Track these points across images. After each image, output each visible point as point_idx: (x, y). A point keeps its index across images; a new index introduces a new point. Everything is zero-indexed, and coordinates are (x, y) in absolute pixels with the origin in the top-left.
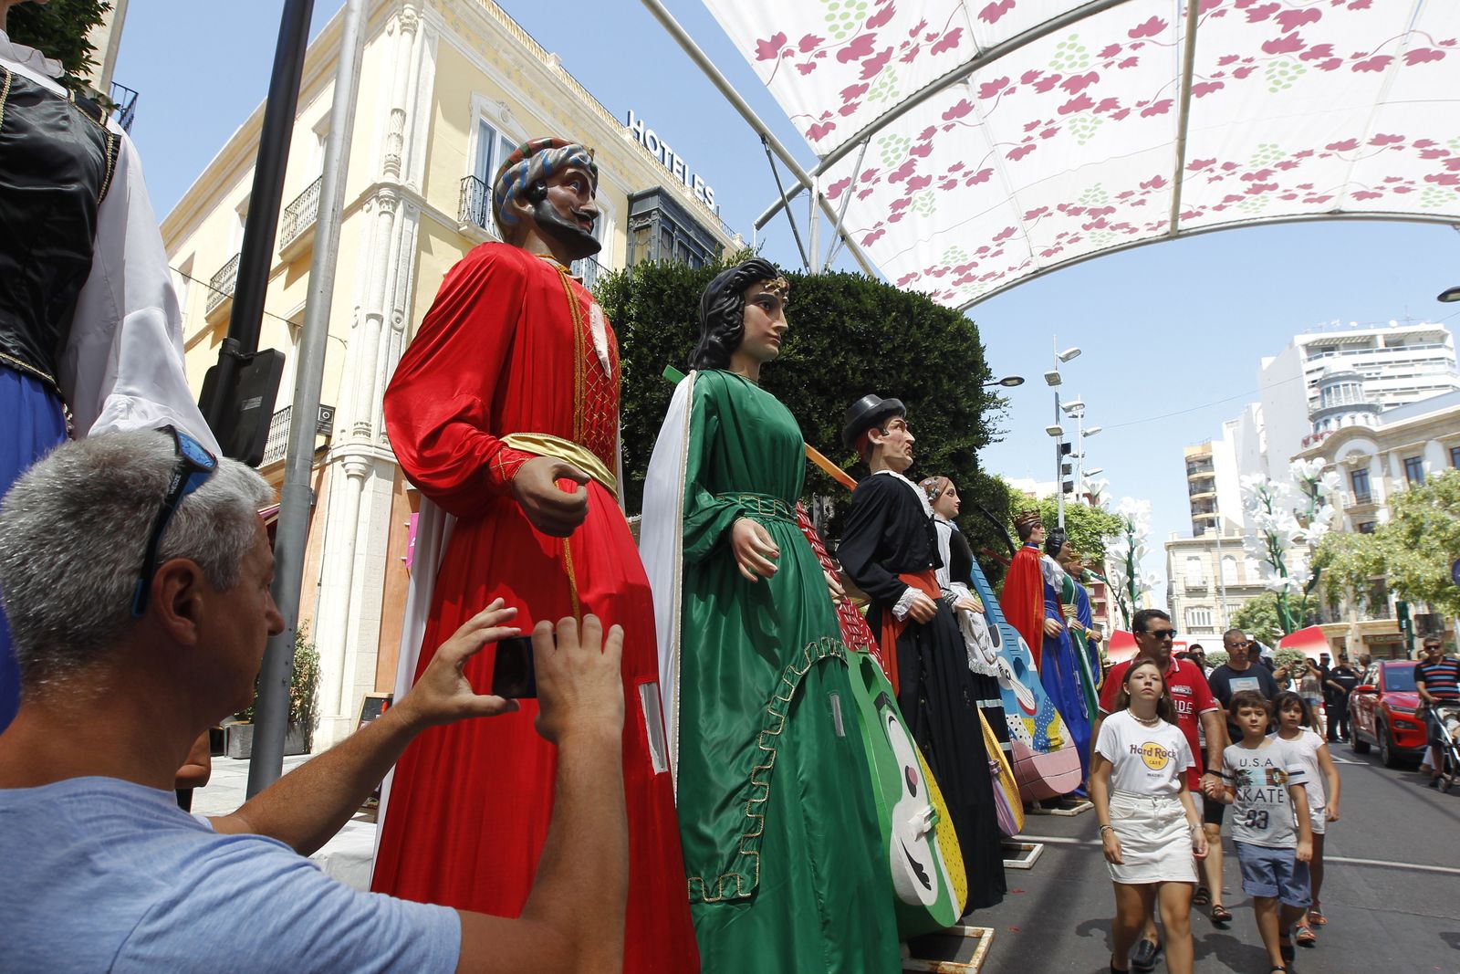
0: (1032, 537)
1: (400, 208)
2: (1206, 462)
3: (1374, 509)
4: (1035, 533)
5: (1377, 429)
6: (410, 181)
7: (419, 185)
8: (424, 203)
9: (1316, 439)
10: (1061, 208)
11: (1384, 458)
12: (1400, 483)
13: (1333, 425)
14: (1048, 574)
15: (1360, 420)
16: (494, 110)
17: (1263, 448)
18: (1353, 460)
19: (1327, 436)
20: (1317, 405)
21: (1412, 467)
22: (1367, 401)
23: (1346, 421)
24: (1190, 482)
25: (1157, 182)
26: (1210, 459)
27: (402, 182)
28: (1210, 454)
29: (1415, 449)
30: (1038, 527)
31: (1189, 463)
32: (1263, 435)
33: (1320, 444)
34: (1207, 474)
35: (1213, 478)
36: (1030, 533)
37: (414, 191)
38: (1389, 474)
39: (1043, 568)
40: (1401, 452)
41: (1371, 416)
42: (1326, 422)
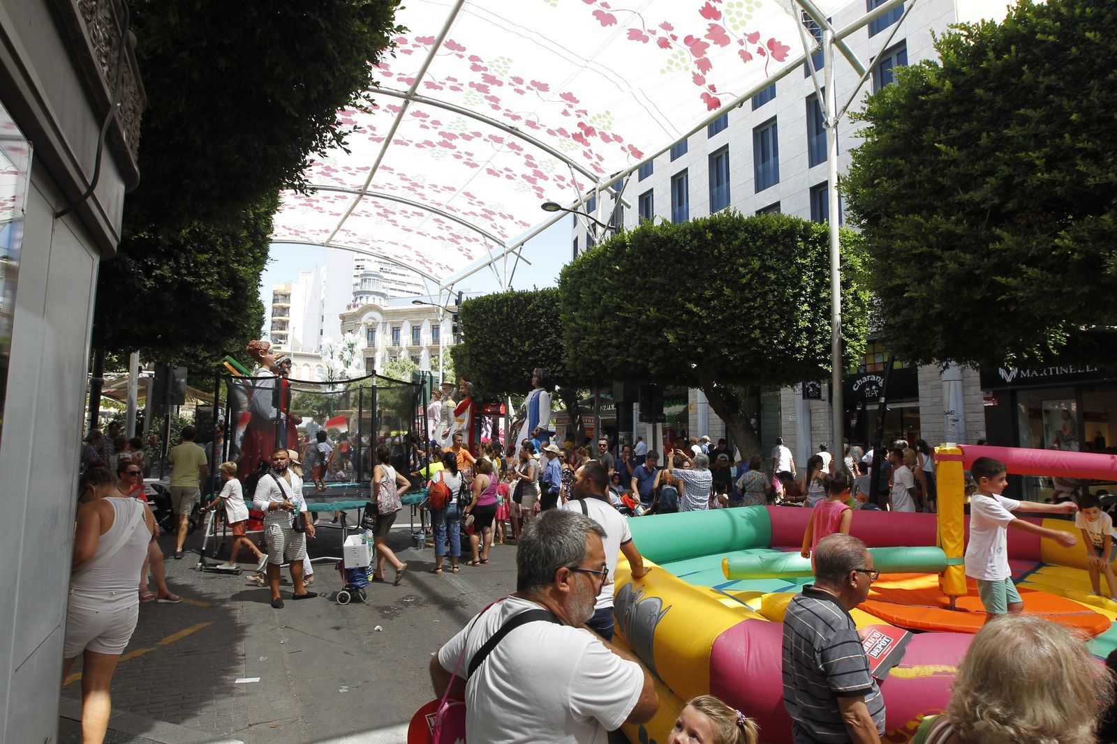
2: (286, 296)
3: (375, 351)
5: (384, 309)
9: (354, 306)
10: (284, 227)
11: (385, 324)
12: (389, 337)
13: (364, 301)
15: (377, 301)
17: (323, 296)
18: (370, 322)
19: (360, 306)
20: (358, 288)
21: (396, 331)
22: (383, 291)
23: (371, 301)
24: (274, 308)
25: (327, 231)
26: (289, 295)
28: (289, 292)
29: (398, 323)
31: (275, 295)
32: (324, 288)
33: (356, 310)
34: (285, 305)
35: (289, 308)
38: (385, 333)
40: (392, 323)
41: (382, 299)
42: (361, 298)
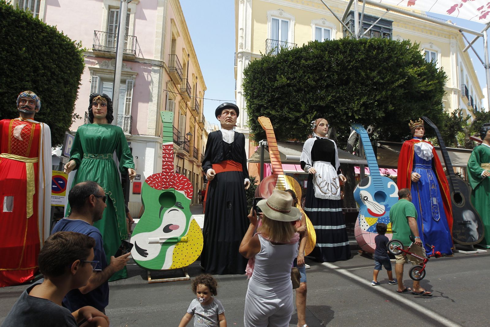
0: (416, 134)
1: (244, 58)
4: (417, 132)
6: (246, 49)
7: (250, 49)
8: (252, 54)
14: (418, 151)
16: (276, 13)
27: (244, 50)
30: (419, 129)
36: (414, 132)
37: (248, 51)
39: (415, 149)
